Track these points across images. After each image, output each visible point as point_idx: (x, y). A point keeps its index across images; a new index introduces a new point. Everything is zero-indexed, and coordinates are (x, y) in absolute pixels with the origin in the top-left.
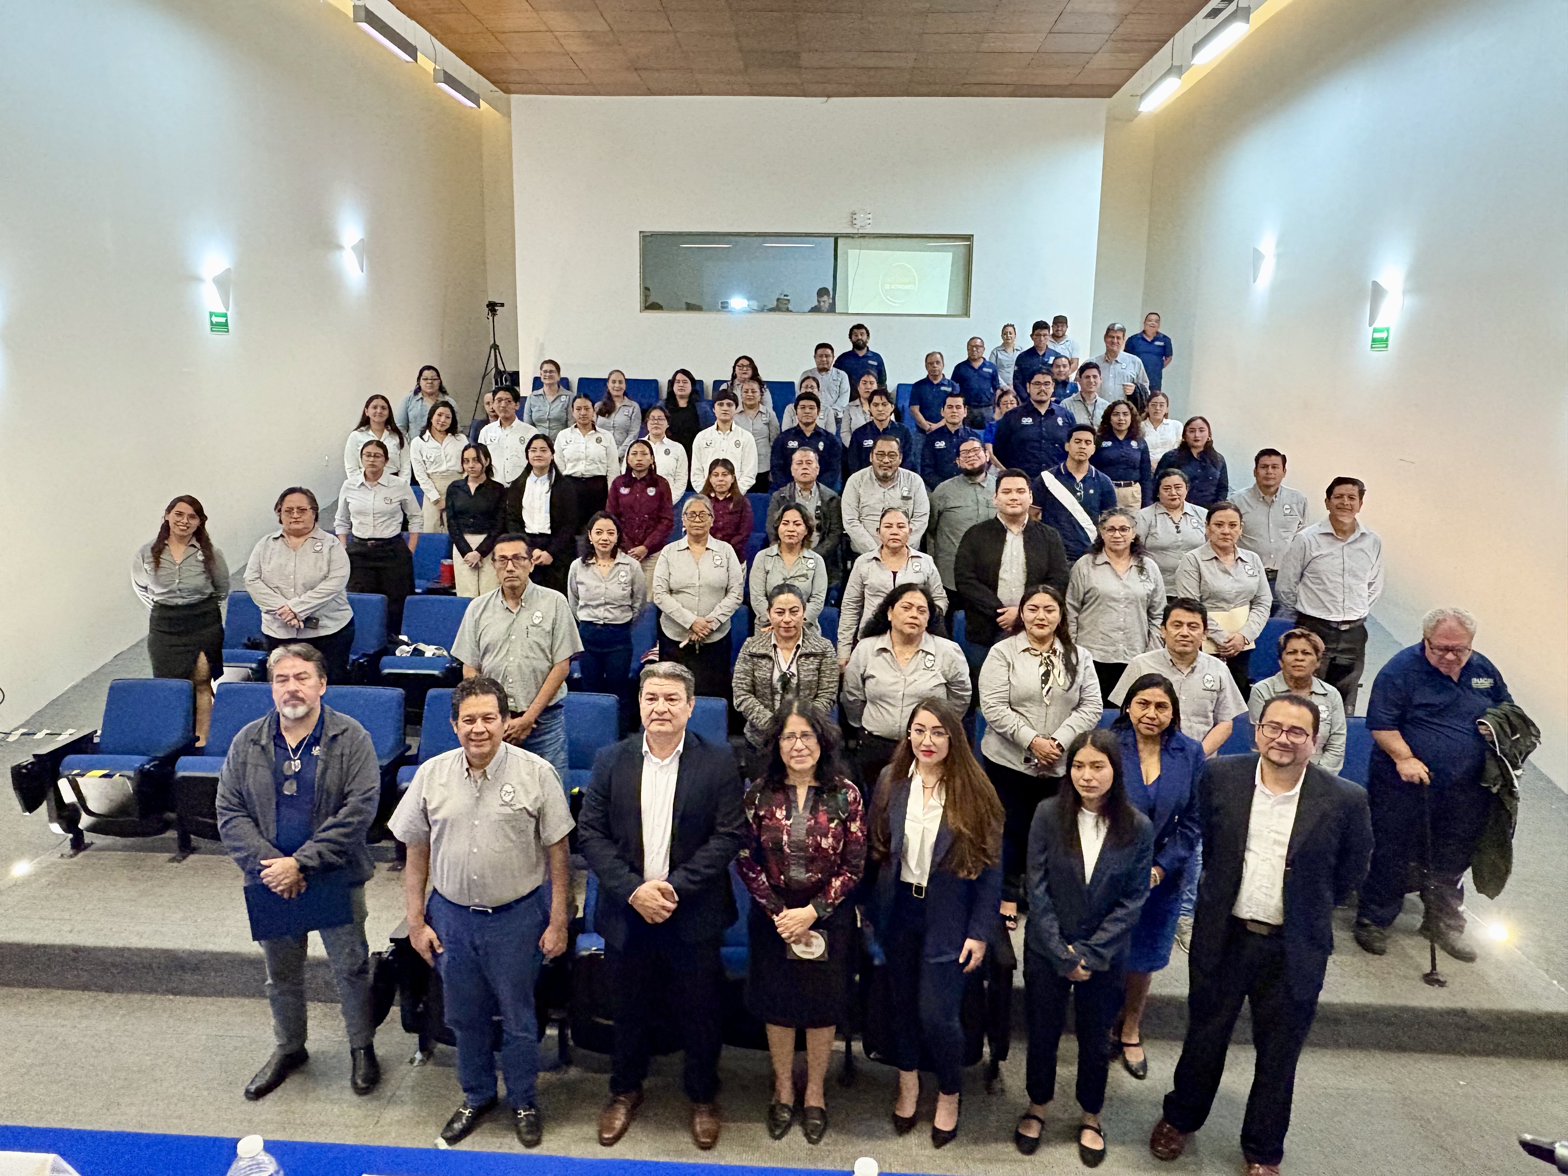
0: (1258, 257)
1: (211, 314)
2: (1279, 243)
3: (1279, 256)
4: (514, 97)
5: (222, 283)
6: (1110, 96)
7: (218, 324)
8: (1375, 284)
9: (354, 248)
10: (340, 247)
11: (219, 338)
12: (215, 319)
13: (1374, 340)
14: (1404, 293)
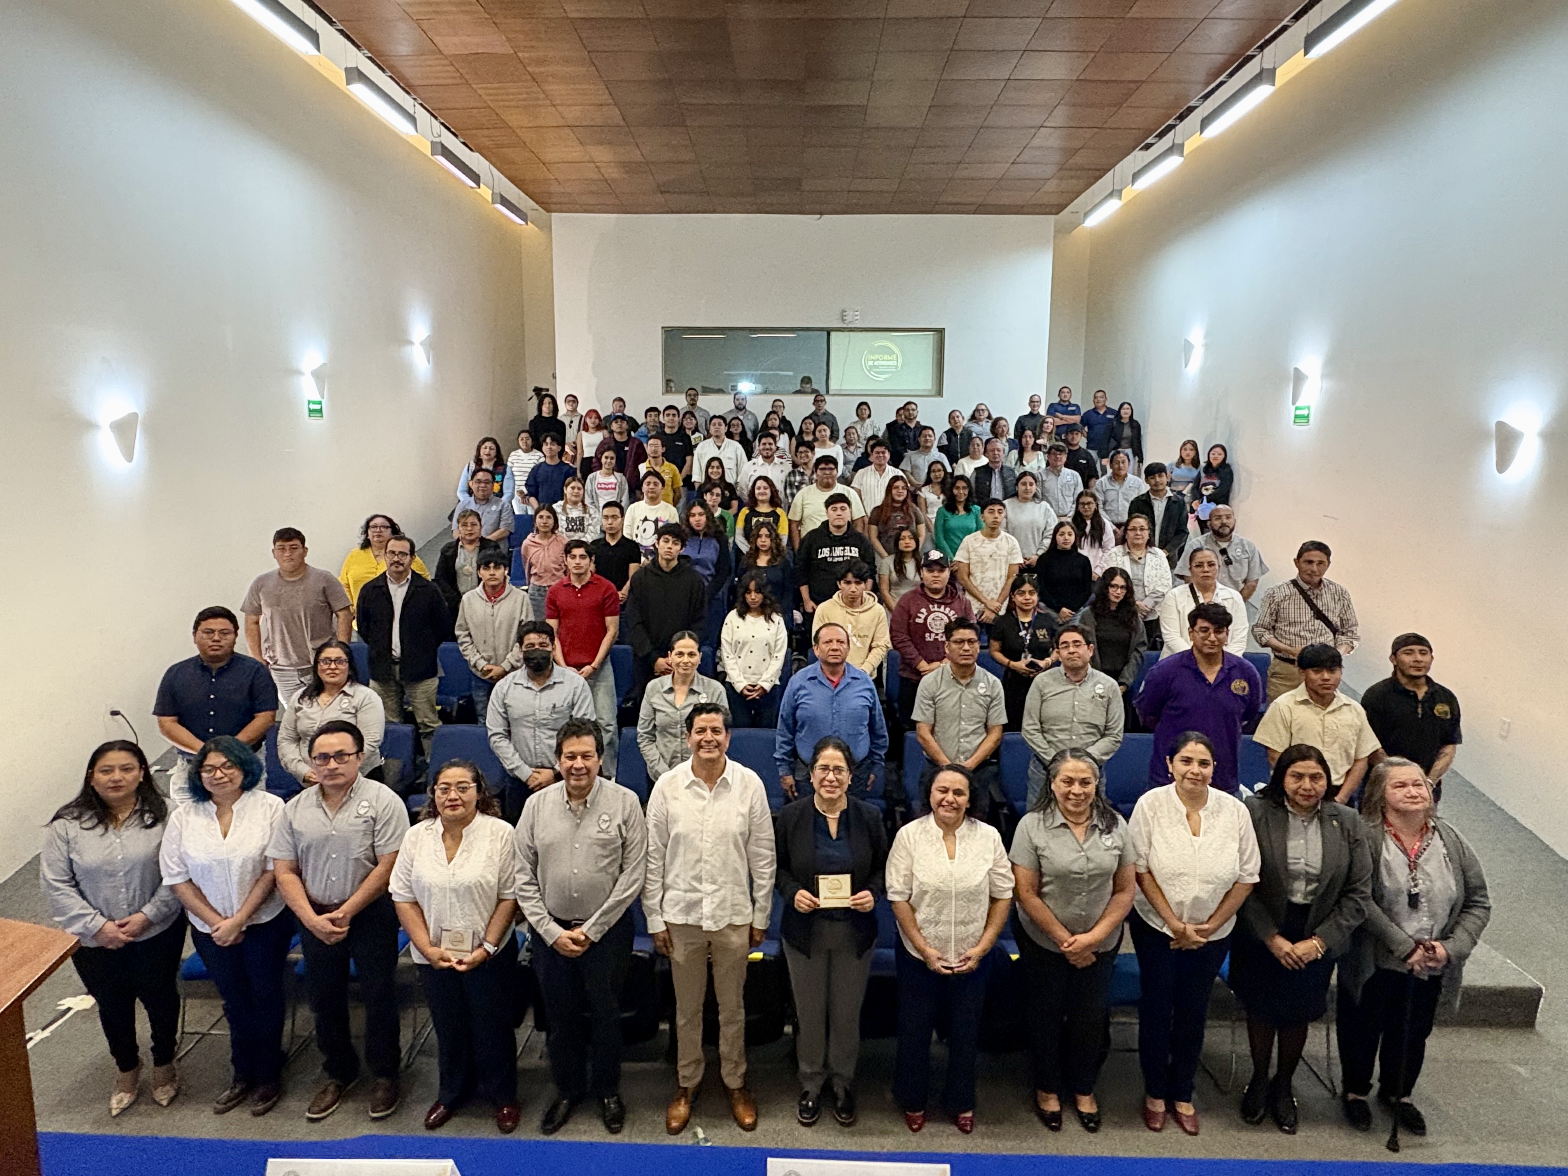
0: (1188, 347)
1: (309, 402)
2: (1207, 335)
3: (1207, 346)
4: (553, 214)
5: (318, 375)
6: (1057, 213)
7: (315, 411)
8: (1296, 369)
9: (421, 344)
10: (410, 343)
11: (315, 422)
12: (312, 407)
13: (1296, 416)
14: (1324, 376)
